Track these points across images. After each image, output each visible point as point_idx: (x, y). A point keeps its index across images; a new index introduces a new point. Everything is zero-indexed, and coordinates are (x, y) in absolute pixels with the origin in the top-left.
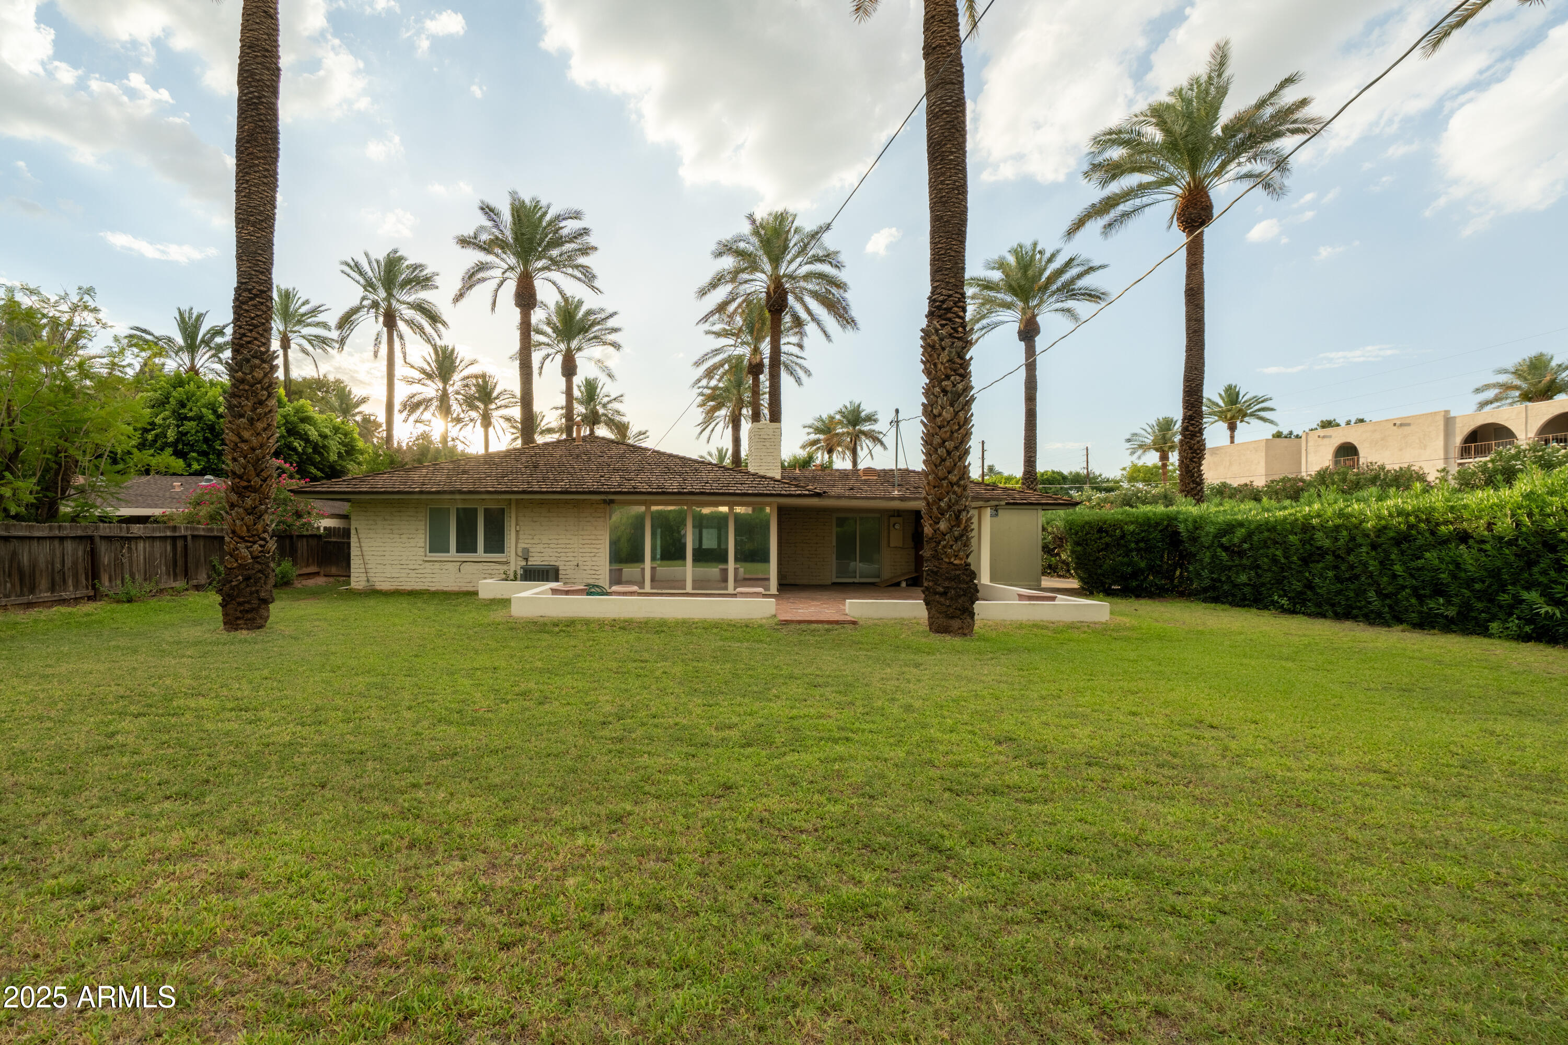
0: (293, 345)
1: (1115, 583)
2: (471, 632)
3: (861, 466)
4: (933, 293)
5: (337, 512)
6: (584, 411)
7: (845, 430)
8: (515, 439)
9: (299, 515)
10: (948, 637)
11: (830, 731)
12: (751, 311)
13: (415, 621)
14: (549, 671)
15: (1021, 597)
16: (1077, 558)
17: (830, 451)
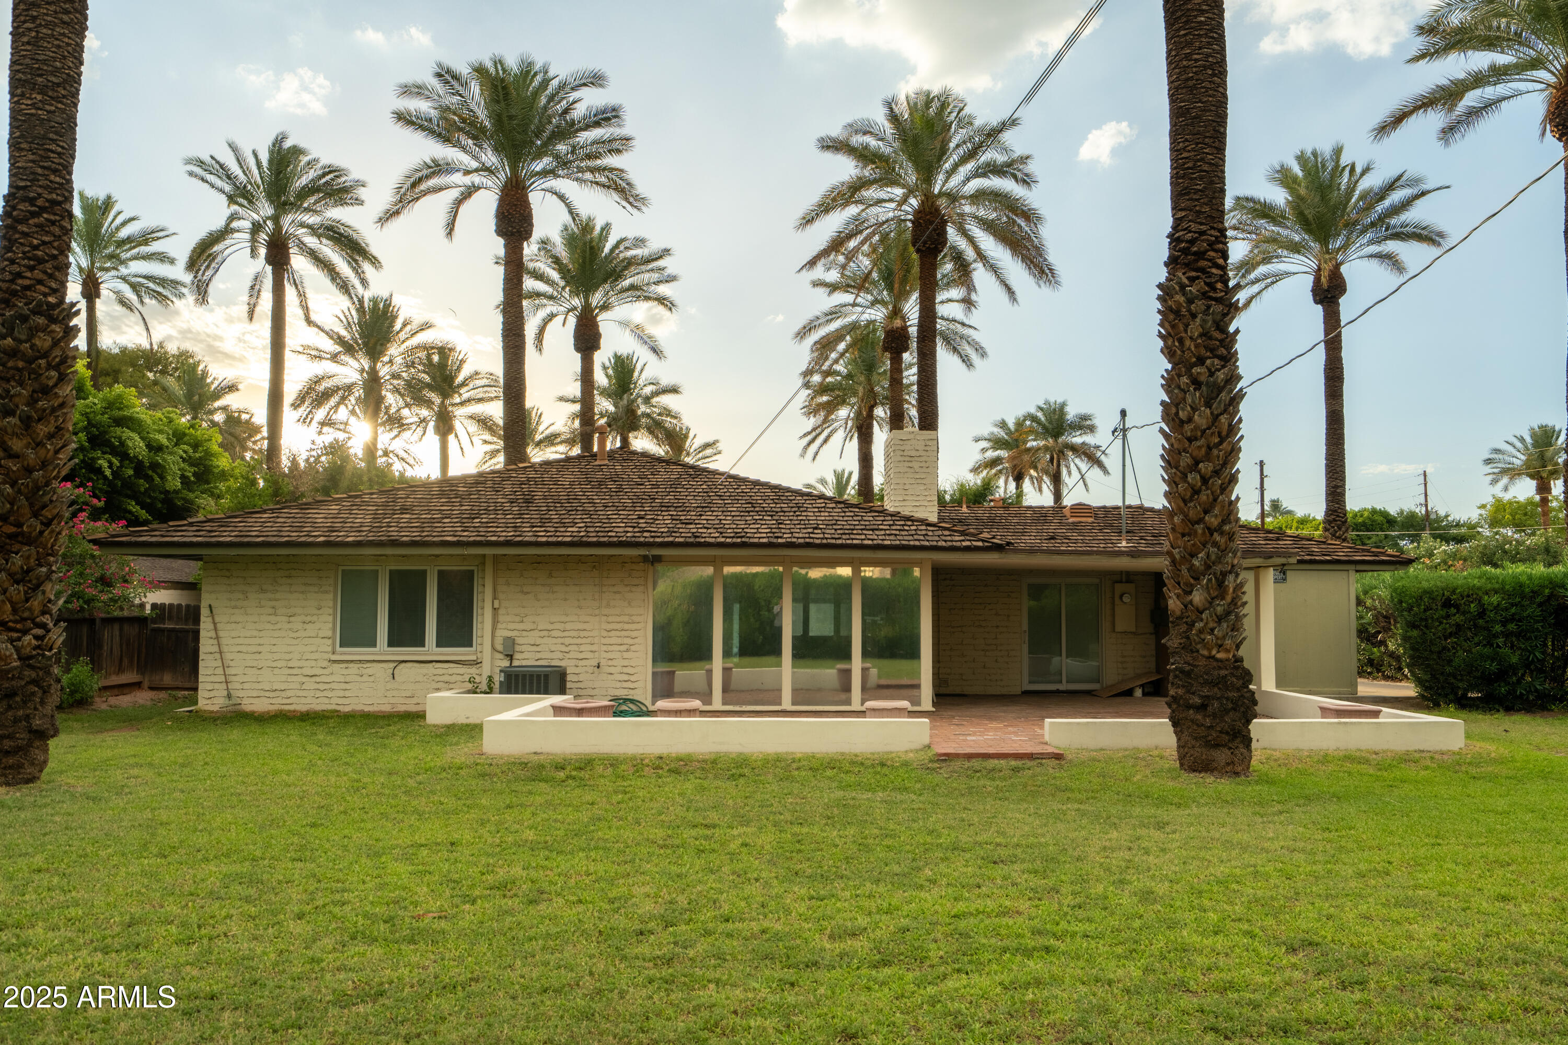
0: (104, 292)
1: (1472, 688)
2: (411, 783)
3: (1068, 501)
4: (1175, 228)
5: (176, 577)
6: (612, 409)
7: (1042, 443)
8: (494, 453)
9: (105, 582)
10: (1210, 779)
11: (1019, 936)
12: (887, 249)
13: (312, 764)
14: (546, 846)
15: (1325, 711)
16: (1413, 648)
17: (1019, 478)
